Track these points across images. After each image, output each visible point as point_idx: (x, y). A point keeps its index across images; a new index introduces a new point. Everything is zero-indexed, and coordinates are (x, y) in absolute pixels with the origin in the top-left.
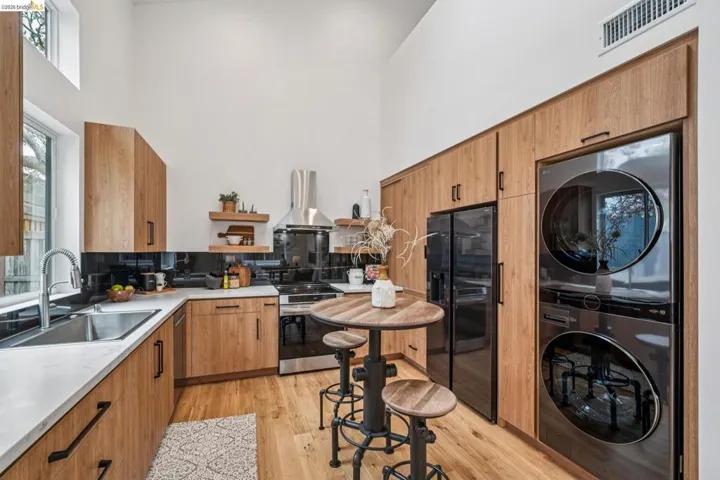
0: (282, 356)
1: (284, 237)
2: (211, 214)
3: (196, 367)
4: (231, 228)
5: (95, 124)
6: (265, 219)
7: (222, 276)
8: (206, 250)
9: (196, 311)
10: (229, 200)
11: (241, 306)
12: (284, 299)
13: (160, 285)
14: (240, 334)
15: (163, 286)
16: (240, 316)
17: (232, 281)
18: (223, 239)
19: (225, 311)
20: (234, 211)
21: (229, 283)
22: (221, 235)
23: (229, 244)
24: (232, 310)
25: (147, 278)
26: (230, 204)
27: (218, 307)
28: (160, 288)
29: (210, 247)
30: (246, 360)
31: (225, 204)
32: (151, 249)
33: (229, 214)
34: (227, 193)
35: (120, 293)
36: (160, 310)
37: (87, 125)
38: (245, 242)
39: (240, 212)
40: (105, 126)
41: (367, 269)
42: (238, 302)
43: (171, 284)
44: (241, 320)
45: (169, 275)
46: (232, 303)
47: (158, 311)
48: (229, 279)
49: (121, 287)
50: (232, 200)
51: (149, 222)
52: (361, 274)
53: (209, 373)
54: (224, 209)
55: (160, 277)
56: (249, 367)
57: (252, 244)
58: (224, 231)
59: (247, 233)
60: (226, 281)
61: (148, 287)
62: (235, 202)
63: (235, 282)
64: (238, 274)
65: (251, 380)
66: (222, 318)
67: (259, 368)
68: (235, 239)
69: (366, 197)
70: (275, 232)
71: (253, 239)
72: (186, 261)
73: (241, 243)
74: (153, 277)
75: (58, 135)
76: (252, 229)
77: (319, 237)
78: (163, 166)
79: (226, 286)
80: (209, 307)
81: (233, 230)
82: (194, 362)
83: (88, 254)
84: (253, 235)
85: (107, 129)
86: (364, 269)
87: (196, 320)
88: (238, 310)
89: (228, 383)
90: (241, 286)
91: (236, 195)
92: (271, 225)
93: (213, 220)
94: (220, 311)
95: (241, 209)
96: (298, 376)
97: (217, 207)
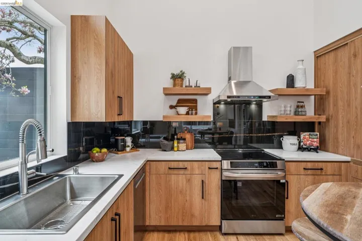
0: (224, 217)
1: (222, 107)
2: (164, 89)
3: (153, 218)
4: (179, 101)
5: (78, 16)
6: (206, 92)
7: (173, 139)
8: (161, 119)
9: (153, 171)
10: (178, 78)
11: (189, 168)
12: (226, 164)
13: (128, 146)
14: (188, 193)
15: (131, 147)
16: (188, 176)
17: (180, 145)
18: (173, 110)
19: (176, 172)
20: (182, 86)
21: (178, 146)
22: (171, 107)
23: (179, 114)
24: (182, 172)
25: (120, 141)
26: (178, 81)
27: (169, 168)
28: (128, 149)
29: (164, 117)
30: (193, 216)
31: (174, 81)
32: (121, 119)
33: (178, 90)
34: (177, 72)
35: (97, 155)
36: (122, 175)
37: (72, 17)
38: (190, 112)
39: (186, 87)
40: (85, 16)
41: (302, 136)
42: (186, 165)
43: (136, 146)
44: (189, 181)
45: (135, 138)
46: (181, 165)
47: (121, 176)
48: (178, 143)
49: (98, 149)
50: (180, 78)
51: (118, 97)
52: (296, 142)
53: (163, 224)
54: (174, 85)
55: (129, 140)
56: (196, 223)
57: (196, 114)
58: (174, 104)
59: (192, 105)
60: (176, 145)
61: (120, 148)
62: (183, 79)
63: (183, 146)
64: (184, 139)
65: (197, 234)
66: (173, 177)
67: (204, 224)
68: (183, 110)
69: (301, 67)
70: (214, 104)
71: (196, 110)
72: (148, 126)
73: (188, 113)
74: (124, 141)
75: (51, 27)
76: (195, 101)
77: (253, 107)
78: (131, 55)
79: (176, 149)
80: (163, 167)
81: (181, 103)
82: (152, 214)
83: (73, 123)
84: (196, 106)
85: (86, 19)
86: (299, 137)
87: (154, 177)
88: (186, 172)
89: (178, 234)
90: (187, 149)
91: (183, 73)
92: (212, 97)
93: (166, 95)
94: (171, 171)
95: (188, 84)
96: (239, 237)
97: (169, 83)
